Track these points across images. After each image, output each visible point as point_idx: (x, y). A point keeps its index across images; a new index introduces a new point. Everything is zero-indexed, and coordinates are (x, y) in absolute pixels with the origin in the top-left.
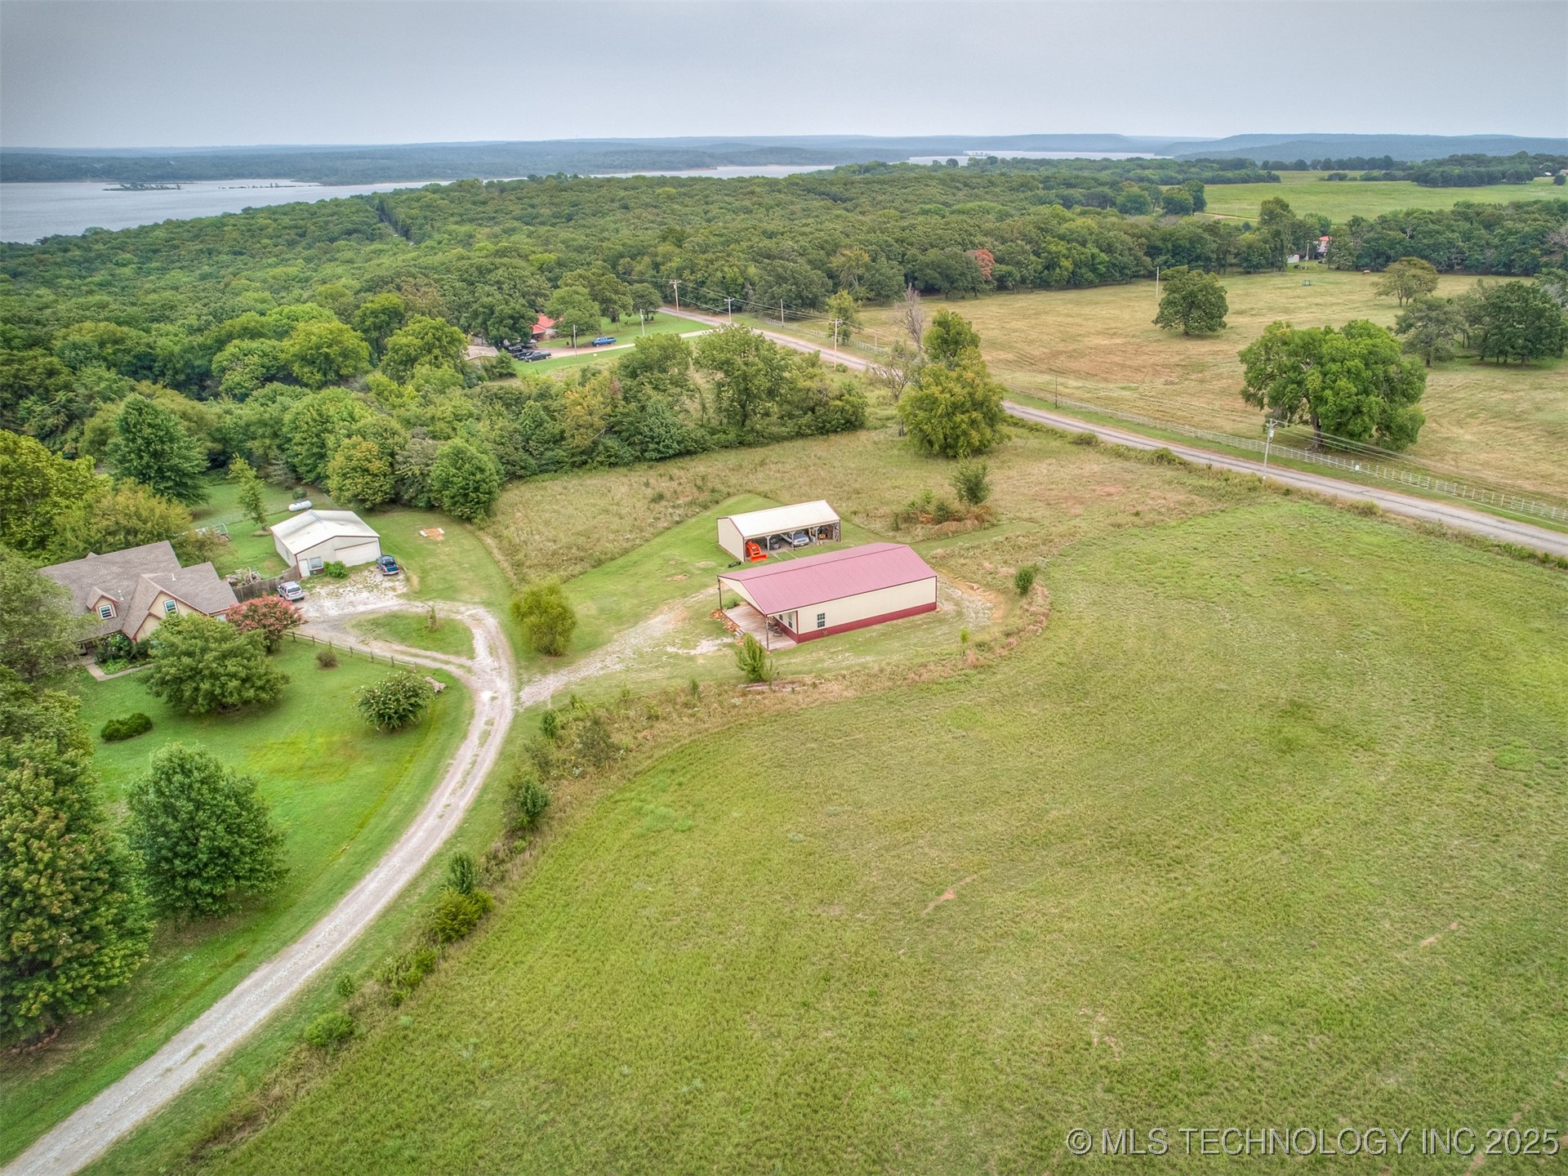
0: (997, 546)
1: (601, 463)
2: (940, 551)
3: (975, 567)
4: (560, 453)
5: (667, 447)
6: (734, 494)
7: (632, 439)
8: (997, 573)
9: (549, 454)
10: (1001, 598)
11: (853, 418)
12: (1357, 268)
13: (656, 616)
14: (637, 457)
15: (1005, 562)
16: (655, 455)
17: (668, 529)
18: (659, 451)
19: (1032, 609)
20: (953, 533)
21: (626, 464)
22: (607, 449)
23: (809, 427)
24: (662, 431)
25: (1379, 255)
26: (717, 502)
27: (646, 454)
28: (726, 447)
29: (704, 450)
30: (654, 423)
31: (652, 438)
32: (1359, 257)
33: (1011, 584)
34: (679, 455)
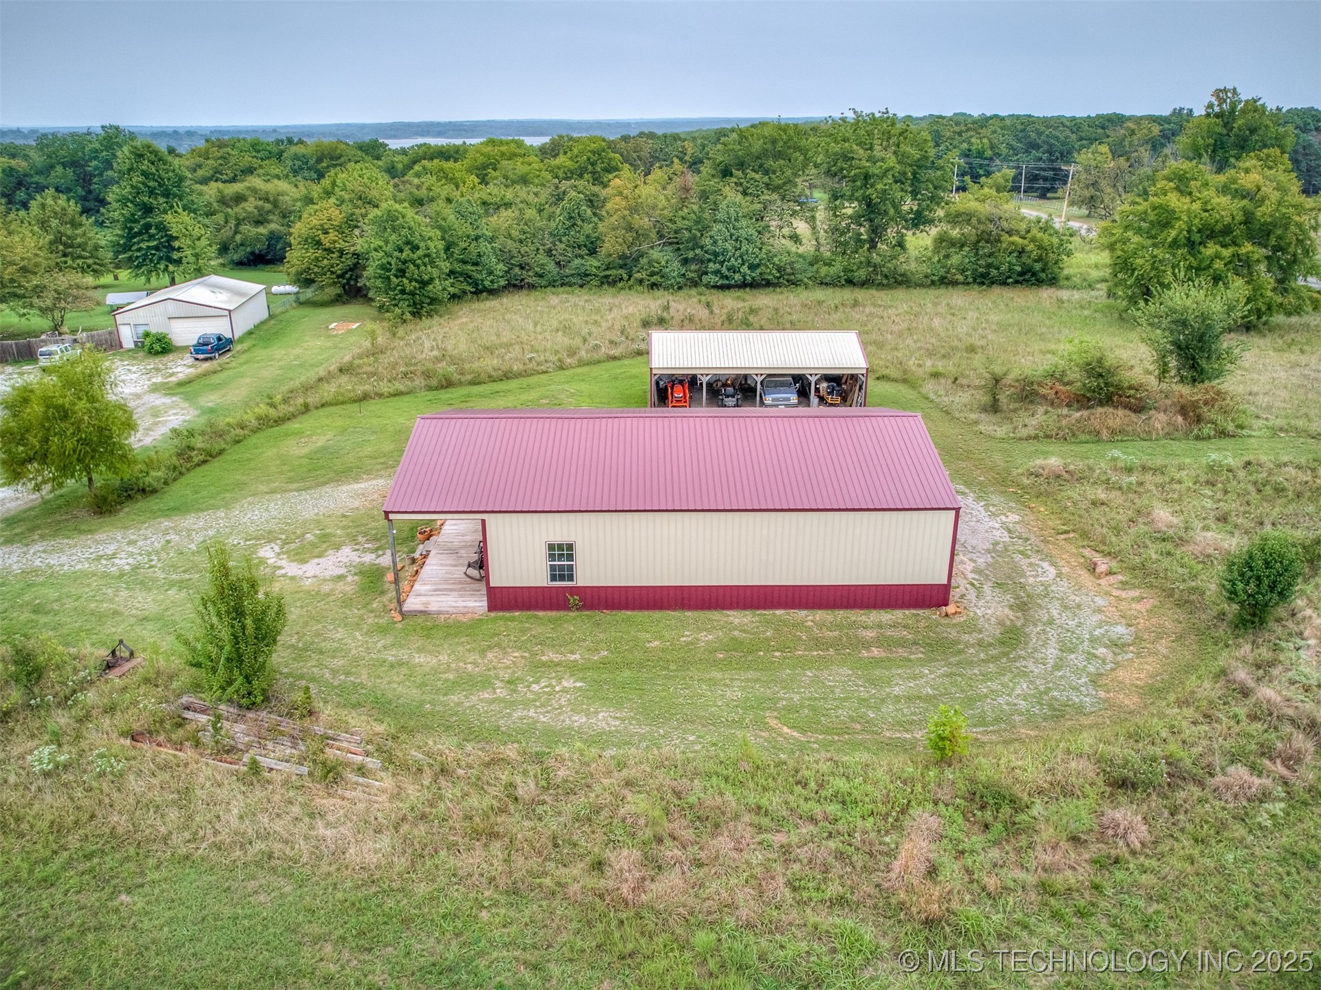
0: (1213, 476)
1: (641, 282)
2: (1054, 462)
3: (1122, 517)
4: (592, 263)
5: (733, 269)
8: (1182, 541)
9: (577, 261)
10: (1170, 619)
11: (1038, 266)
14: (689, 280)
15: (1223, 519)
16: (716, 280)
18: (721, 276)
19: (1267, 692)
20: (1113, 432)
21: (672, 288)
22: (652, 263)
24: (730, 246)
27: (704, 277)
28: (825, 284)
29: (790, 283)
30: (721, 234)
31: (716, 254)
33: (1211, 584)
34: (749, 284)
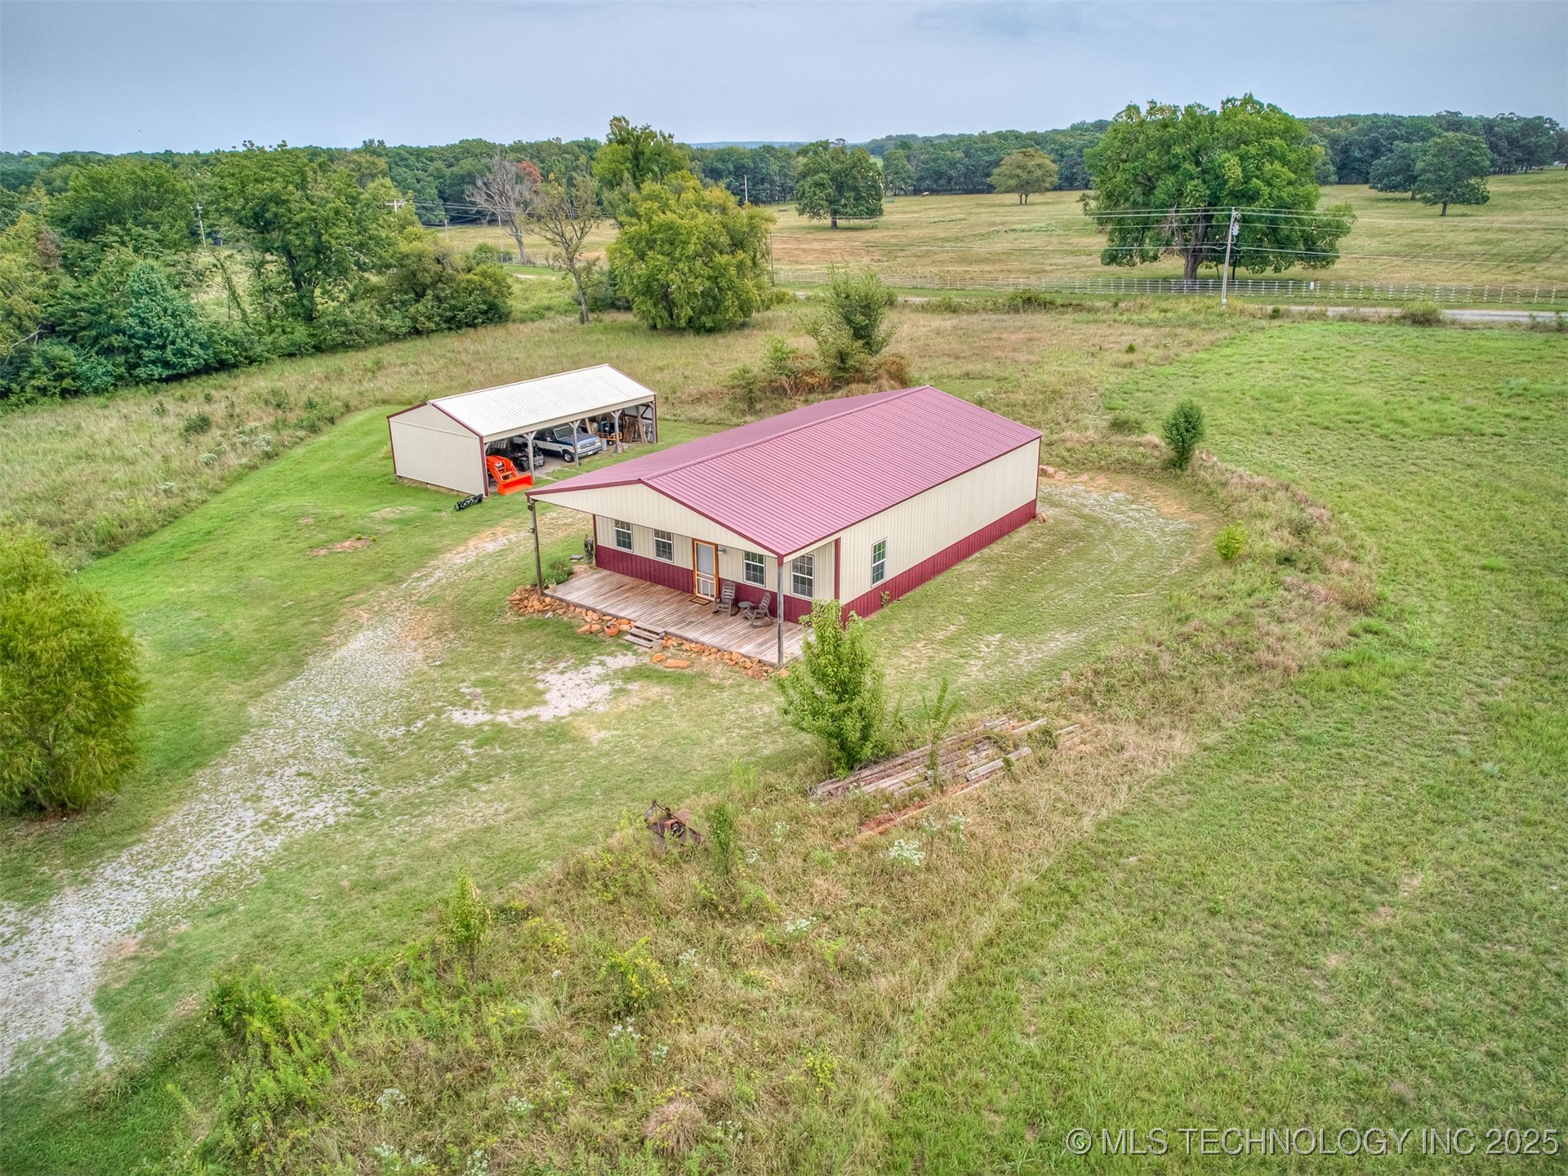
1: (43, 391)
6: (357, 409)
7: (104, 342)
12: (917, 192)
13: (346, 636)
14: (120, 377)
16: (158, 371)
17: (254, 468)
18: (167, 364)
21: (97, 391)
22: (50, 363)
23: (429, 318)
24: (168, 323)
25: (939, 175)
26: (332, 421)
27: (141, 372)
28: (291, 355)
29: (251, 361)
30: (149, 309)
32: (921, 179)
34: (206, 370)
